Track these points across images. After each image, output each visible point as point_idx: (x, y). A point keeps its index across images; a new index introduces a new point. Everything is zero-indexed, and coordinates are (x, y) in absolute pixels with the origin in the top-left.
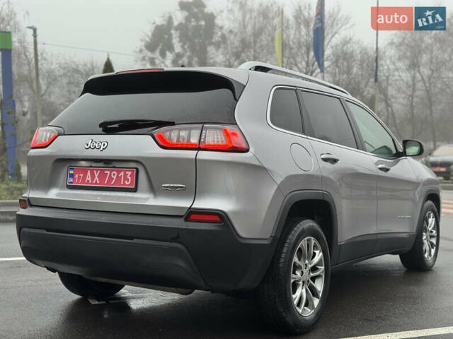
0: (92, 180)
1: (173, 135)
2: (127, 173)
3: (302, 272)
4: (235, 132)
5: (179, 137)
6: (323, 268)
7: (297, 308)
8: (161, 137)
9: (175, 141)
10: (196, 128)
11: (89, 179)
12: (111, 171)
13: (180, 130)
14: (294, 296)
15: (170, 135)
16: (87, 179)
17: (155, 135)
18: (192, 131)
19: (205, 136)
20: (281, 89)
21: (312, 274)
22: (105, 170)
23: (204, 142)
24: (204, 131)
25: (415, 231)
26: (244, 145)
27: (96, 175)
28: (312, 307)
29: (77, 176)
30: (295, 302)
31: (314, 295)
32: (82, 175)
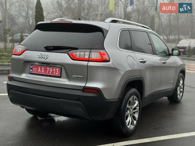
0: (41, 72)
1: (77, 54)
2: (57, 69)
3: (130, 111)
4: (104, 53)
5: (80, 54)
6: (138, 108)
7: (128, 126)
8: (72, 54)
9: (78, 57)
10: (88, 52)
11: (40, 71)
12: (50, 68)
13: (80, 52)
14: (127, 121)
15: (76, 54)
16: (39, 71)
17: (69, 54)
18: (86, 53)
19: (92, 55)
20: (123, 31)
21: (134, 111)
22: (48, 67)
23: (91, 58)
24: (91, 53)
25: (174, 87)
26: (108, 59)
27: (43, 69)
28: (134, 125)
29: (34, 69)
30: (127, 124)
31: (134, 120)
32: (36, 69)
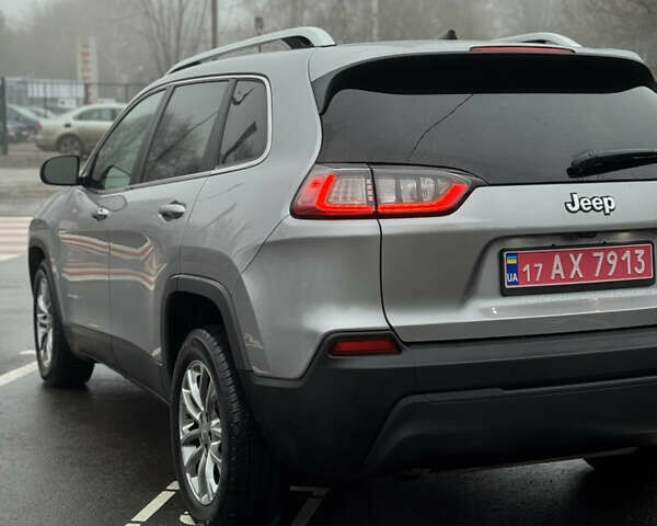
0: (568, 274)
2: (637, 252)
11: (561, 271)
12: (606, 252)
16: (555, 271)
22: (596, 251)
27: (576, 263)
29: (527, 268)
32: (541, 266)
